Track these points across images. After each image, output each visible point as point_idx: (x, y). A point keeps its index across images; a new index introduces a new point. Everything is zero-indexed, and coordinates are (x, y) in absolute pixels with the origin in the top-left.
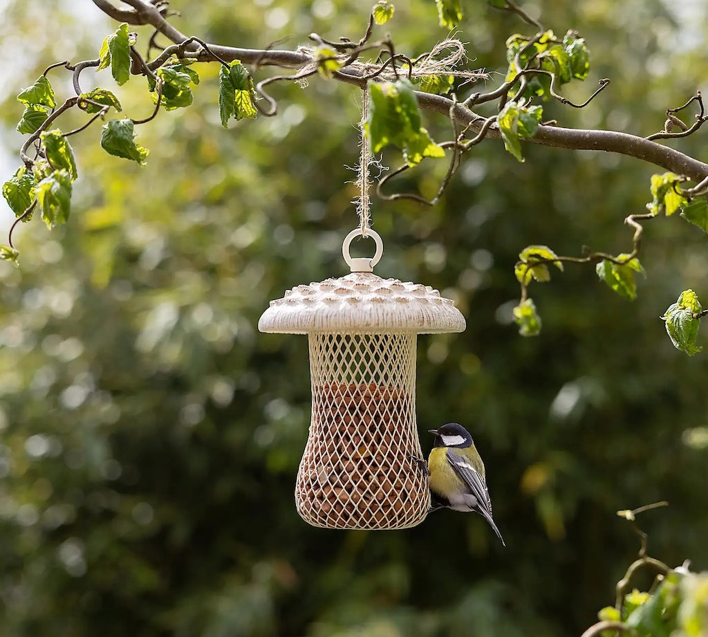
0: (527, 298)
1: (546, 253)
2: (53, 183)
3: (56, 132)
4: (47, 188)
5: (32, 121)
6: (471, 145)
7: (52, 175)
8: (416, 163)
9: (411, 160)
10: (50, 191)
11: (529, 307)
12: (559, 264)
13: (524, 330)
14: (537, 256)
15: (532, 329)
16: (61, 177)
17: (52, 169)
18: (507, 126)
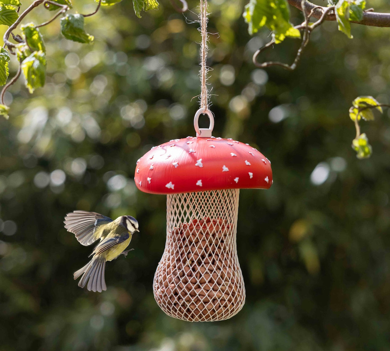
0: (361, 133)
1: (371, 101)
2: (34, 62)
3: (31, 24)
4: (30, 64)
5: (6, 16)
6: (316, 26)
7: (32, 55)
8: (280, 40)
9: (277, 39)
10: (32, 66)
11: (363, 140)
12: (380, 108)
13: (361, 155)
14: (364, 103)
15: (366, 154)
16: (39, 57)
17: (31, 51)
18: (341, 13)
